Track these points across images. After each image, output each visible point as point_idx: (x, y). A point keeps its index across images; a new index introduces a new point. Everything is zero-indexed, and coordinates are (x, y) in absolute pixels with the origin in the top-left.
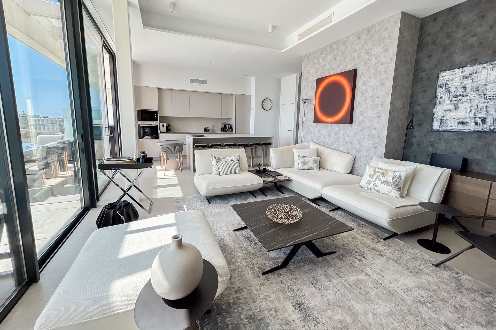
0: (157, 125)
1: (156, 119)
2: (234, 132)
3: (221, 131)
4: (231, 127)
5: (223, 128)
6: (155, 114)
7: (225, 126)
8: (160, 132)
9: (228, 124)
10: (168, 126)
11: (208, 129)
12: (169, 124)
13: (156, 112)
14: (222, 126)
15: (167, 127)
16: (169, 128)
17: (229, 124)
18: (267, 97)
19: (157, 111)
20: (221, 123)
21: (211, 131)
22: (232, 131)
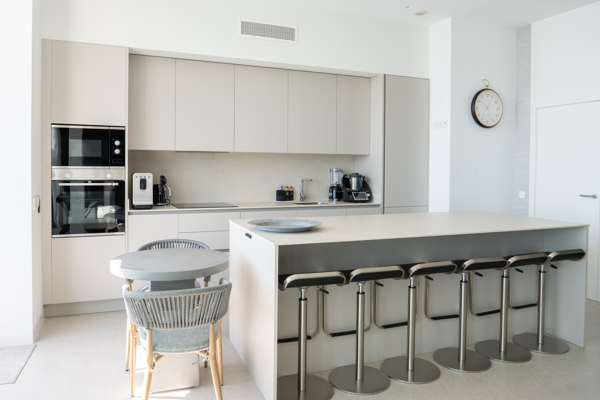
0: (122, 183)
1: (119, 161)
2: (377, 199)
3: (331, 198)
4: (364, 185)
5: (338, 188)
6: (117, 143)
7: (346, 181)
8: (132, 207)
9: (358, 176)
10: (159, 182)
11: (289, 192)
12: (162, 177)
13: (120, 134)
14: (336, 179)
15: (155, 187)
16: (163, 191)
17: (360, 176)
18: (486, 83)
19: (123, 132)
20: (331, 171)
21: (297, 198)
22: (370, 199)
